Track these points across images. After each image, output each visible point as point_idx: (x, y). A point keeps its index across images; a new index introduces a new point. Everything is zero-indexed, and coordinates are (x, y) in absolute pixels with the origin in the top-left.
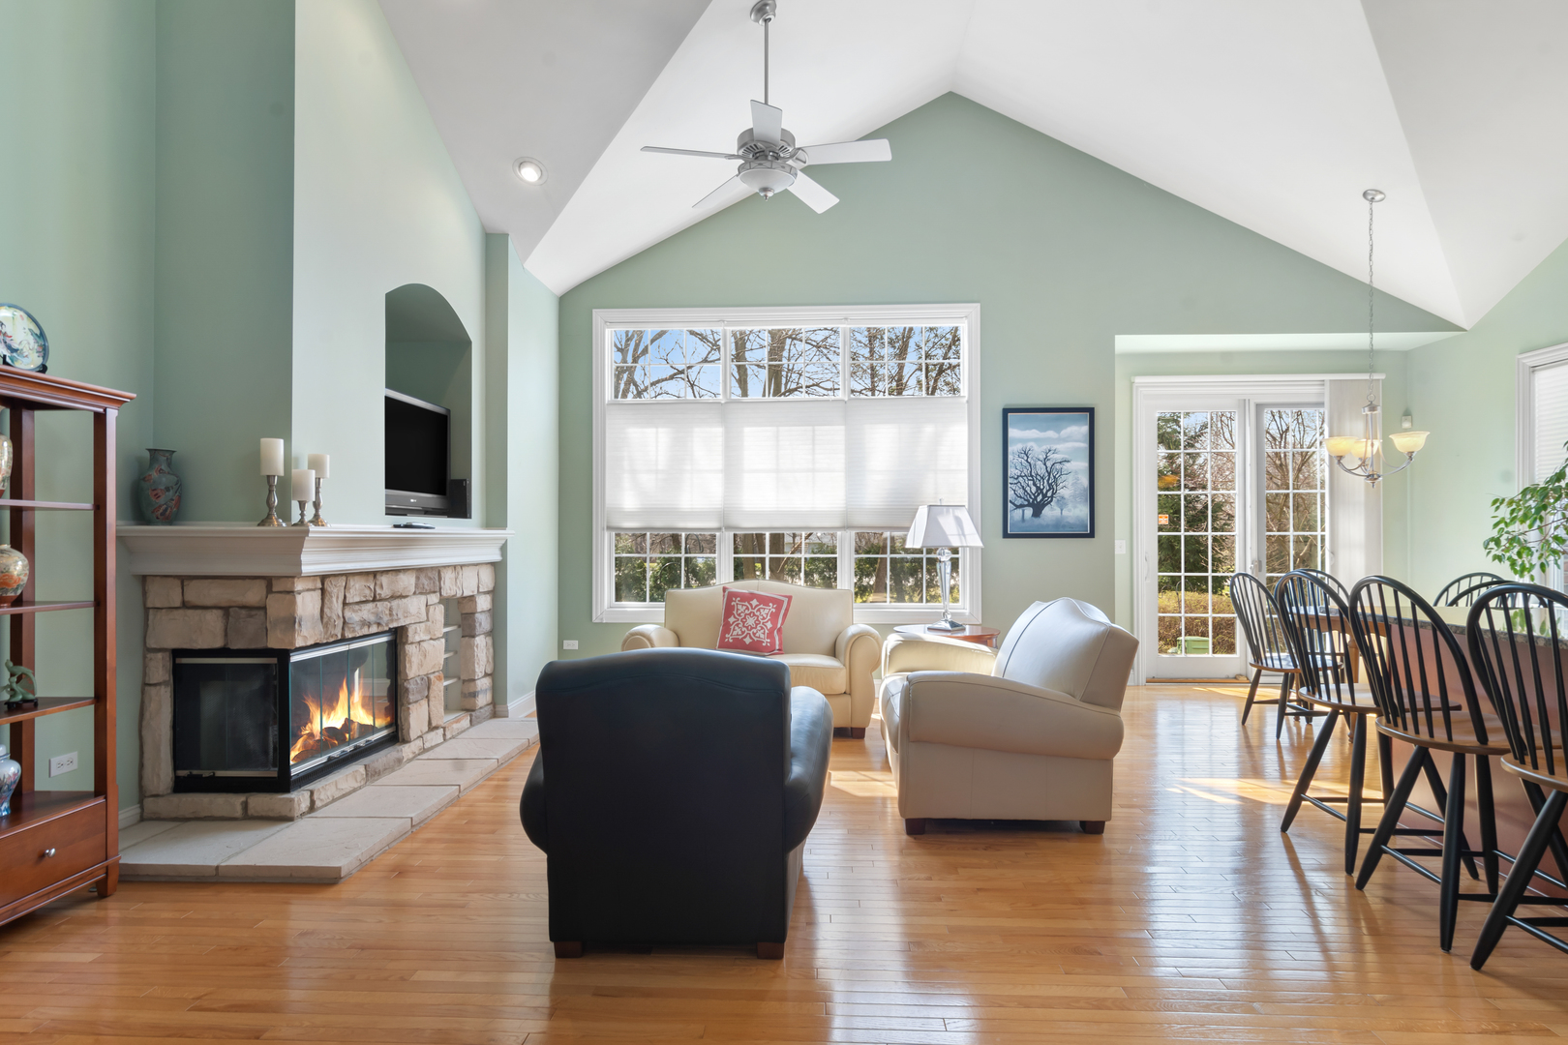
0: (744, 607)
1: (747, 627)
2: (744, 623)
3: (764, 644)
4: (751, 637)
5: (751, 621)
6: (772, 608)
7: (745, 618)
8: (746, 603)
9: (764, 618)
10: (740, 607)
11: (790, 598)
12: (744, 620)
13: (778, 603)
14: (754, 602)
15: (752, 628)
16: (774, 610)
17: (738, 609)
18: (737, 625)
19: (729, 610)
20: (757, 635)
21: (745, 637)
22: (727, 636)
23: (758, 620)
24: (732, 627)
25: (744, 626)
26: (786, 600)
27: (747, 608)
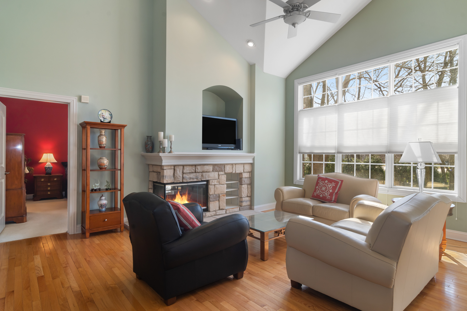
0: (322, 183)
1: (322, 191)
2: (321, 189)
3: (327, 198)
4: (322, 195)
5: (324, 189)
6: (333, 184)
7: (322, 187)
8: (323, 182)
9: (329, 188)
10: (321, 183)
11: (342, 181)
12: (321, 188)
13: (336, 183)
14: (326, 182)
15: (324, 191)
16: (334, 185)
17: (320, 184)
18: (319, 189)
19: (317, 183)
20: (325, 194)
21: (320, 194)
22: (315, 193)
23: (326, 188)
24: (317, 190)
25: (321, 190)
26: (340, 182)
27: (323, 184)
